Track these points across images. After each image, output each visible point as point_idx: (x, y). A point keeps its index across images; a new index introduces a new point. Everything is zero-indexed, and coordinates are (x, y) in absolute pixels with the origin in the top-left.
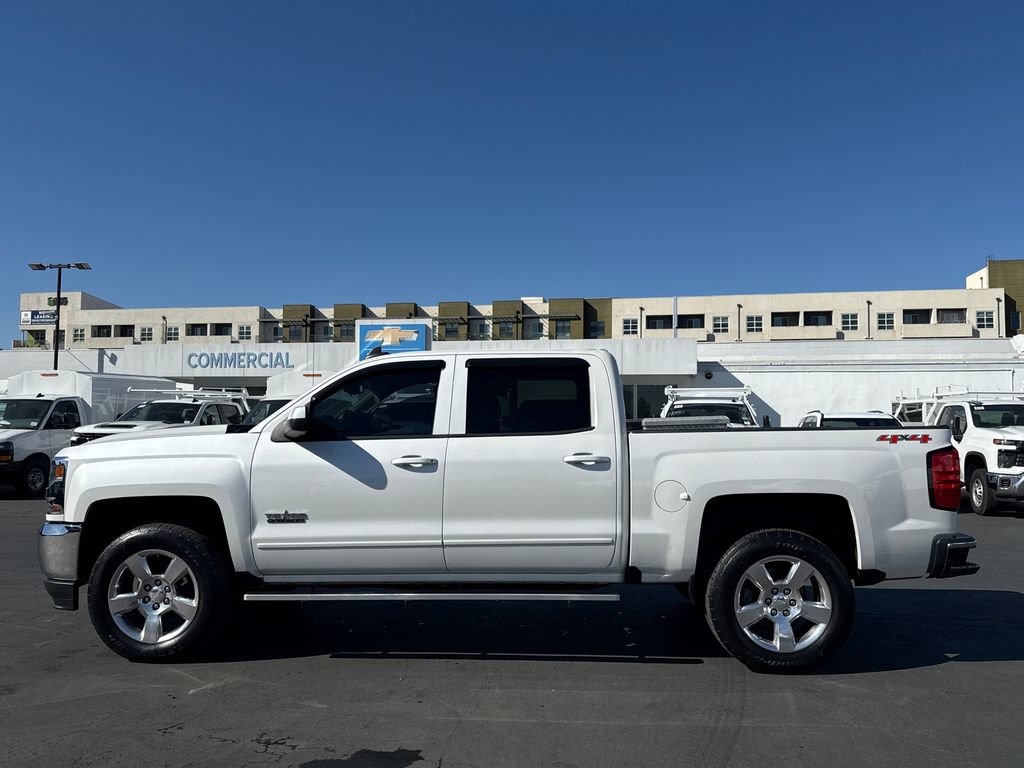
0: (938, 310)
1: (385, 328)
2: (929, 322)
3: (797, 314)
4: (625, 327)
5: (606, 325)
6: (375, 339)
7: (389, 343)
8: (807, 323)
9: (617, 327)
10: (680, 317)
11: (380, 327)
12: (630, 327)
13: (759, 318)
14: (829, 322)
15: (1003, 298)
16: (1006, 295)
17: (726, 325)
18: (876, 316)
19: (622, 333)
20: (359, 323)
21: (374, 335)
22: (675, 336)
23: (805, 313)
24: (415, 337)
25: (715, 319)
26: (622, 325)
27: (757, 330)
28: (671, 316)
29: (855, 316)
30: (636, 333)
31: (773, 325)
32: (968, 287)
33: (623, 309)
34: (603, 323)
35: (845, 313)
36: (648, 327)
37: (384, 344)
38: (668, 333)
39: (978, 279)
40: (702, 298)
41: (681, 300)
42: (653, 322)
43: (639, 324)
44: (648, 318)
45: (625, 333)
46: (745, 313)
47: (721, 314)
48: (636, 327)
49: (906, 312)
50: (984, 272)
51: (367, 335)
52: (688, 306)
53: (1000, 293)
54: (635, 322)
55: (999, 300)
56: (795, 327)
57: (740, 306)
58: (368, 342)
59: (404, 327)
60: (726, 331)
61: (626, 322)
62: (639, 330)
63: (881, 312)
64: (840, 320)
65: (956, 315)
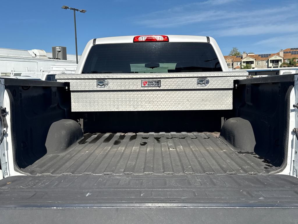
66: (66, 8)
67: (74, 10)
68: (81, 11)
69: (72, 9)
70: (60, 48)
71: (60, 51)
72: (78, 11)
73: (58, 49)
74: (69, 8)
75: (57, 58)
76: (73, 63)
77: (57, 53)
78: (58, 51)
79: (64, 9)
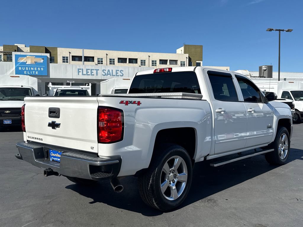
0: (170, 60)
1: (27, 56)
2: (167, 64)
3: (126, 59)
4: (63, 60)
5: (55, 58)
6: (22, 61)
7: (30, 63)
8: (129, 62)
9: (60, 59)
10: (85, 57)
11: (25, 56)
12: (65, 60)
13: (114, 60)
14: (136, 63)
15: (188, 57)
16: (189, 57)
17: (102, 61)
18: (151, 61)
19: (62, 62)
20: (14, 54)
21: (22, 59)
22: (84, 64)
23: (129, 59)
24: (42, 61)
25: (98, 59)
26: (62, 59)
27: (113, 64)
28: (82, 56)
29: (145, 61)
30: (68, 62)
31: (118, 62)
32: (177, 53)
33: (62, 52)
34: (54, 57)
35: (142, 59)
36: (72, 60)
37: (27, 63)
38: (80, 63)
39: (180, 50)
40: (93, 50)
41: (85, 50)
42: (74, 58)
43: (69, 59)
44: (72, 56)
45: (63, 62)
46: (109, 57)
47: (100, 57)
48: (68, 60)
49: (160, 60)
50: (182, 48)
51: (19, 59)
52: (88, 53)
53: (187, 55)
54: (67, 58)
55: (187, 58)
56: (126, 64)
57: (107, 55)
58: (19, 62)
59: (37, 56)
60: (102, 63)
61: (64, 57)
62: (69, 61)
63: (153, 60)
64: (140, 62)
65: (174, 62)
66: (271, 30)
67: (280, 30)
68: (286, 31)
69: (277, 30)
70: (266, 67)
71: (265, 70)
72: (283, 31)
73: (264, 68)
74: (273, 30)
75: (262, 76)
76: (276, 81)
77: (263, 71)
78: (264, 70)
79: (269, 31)
